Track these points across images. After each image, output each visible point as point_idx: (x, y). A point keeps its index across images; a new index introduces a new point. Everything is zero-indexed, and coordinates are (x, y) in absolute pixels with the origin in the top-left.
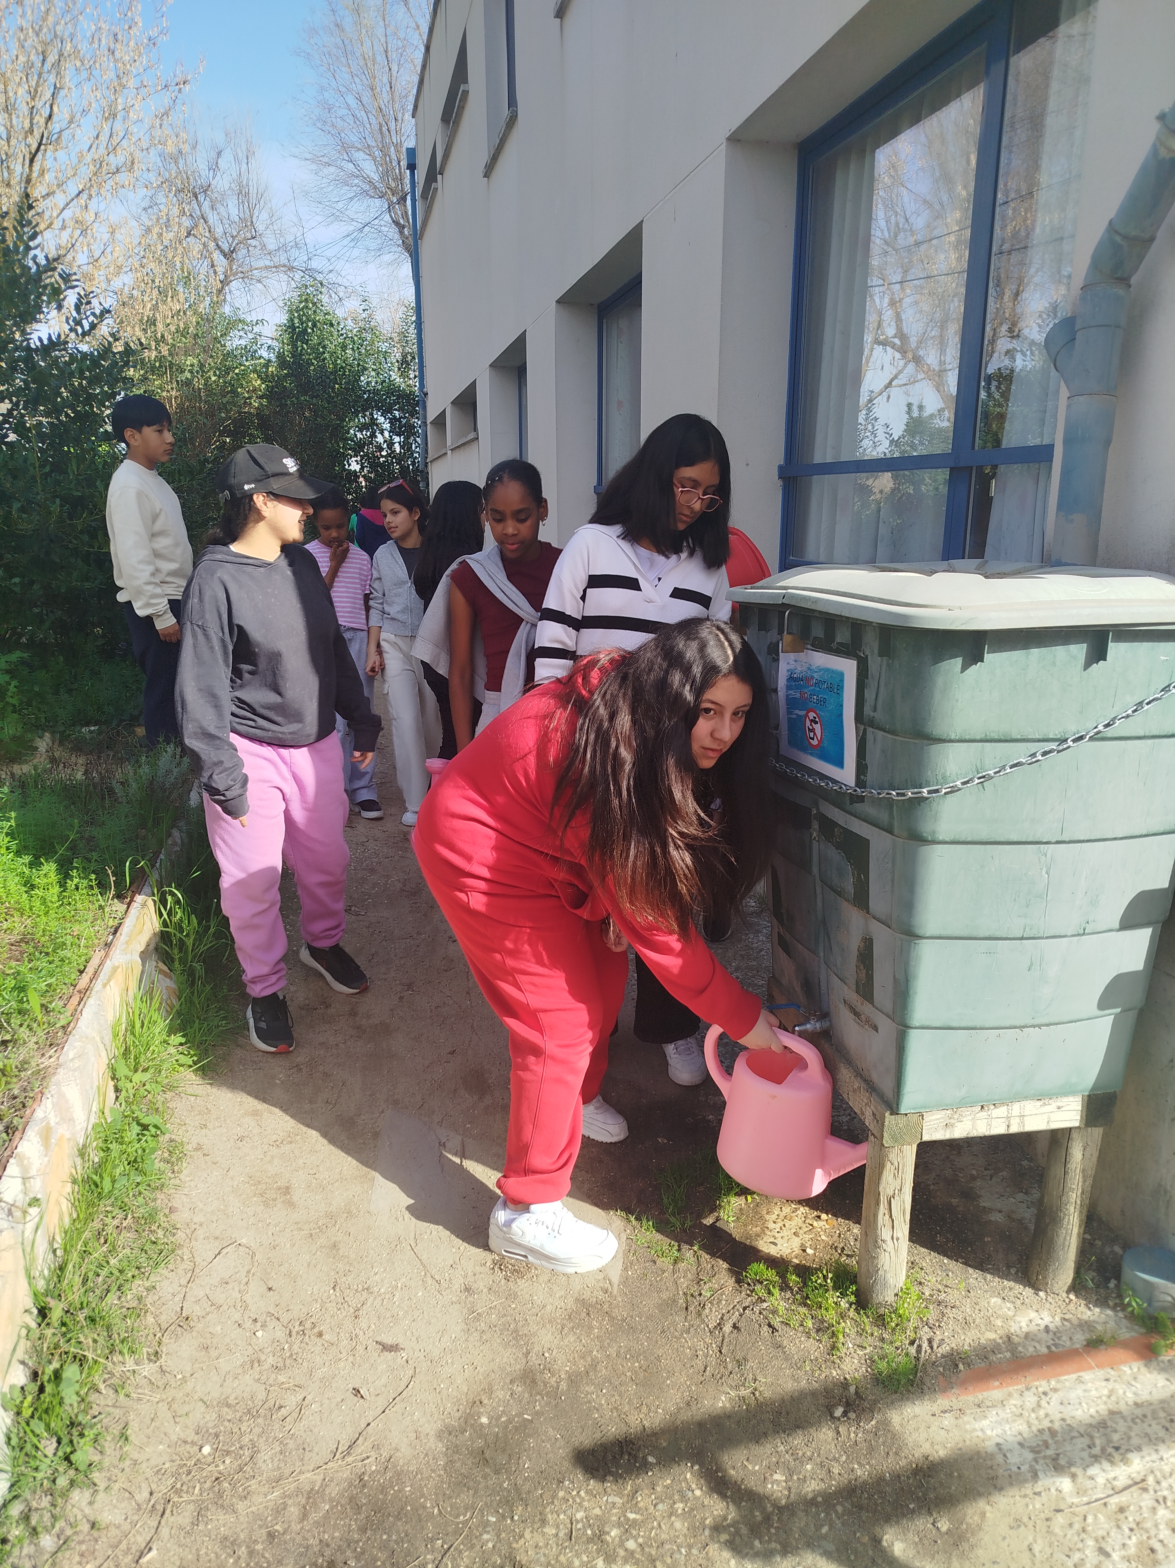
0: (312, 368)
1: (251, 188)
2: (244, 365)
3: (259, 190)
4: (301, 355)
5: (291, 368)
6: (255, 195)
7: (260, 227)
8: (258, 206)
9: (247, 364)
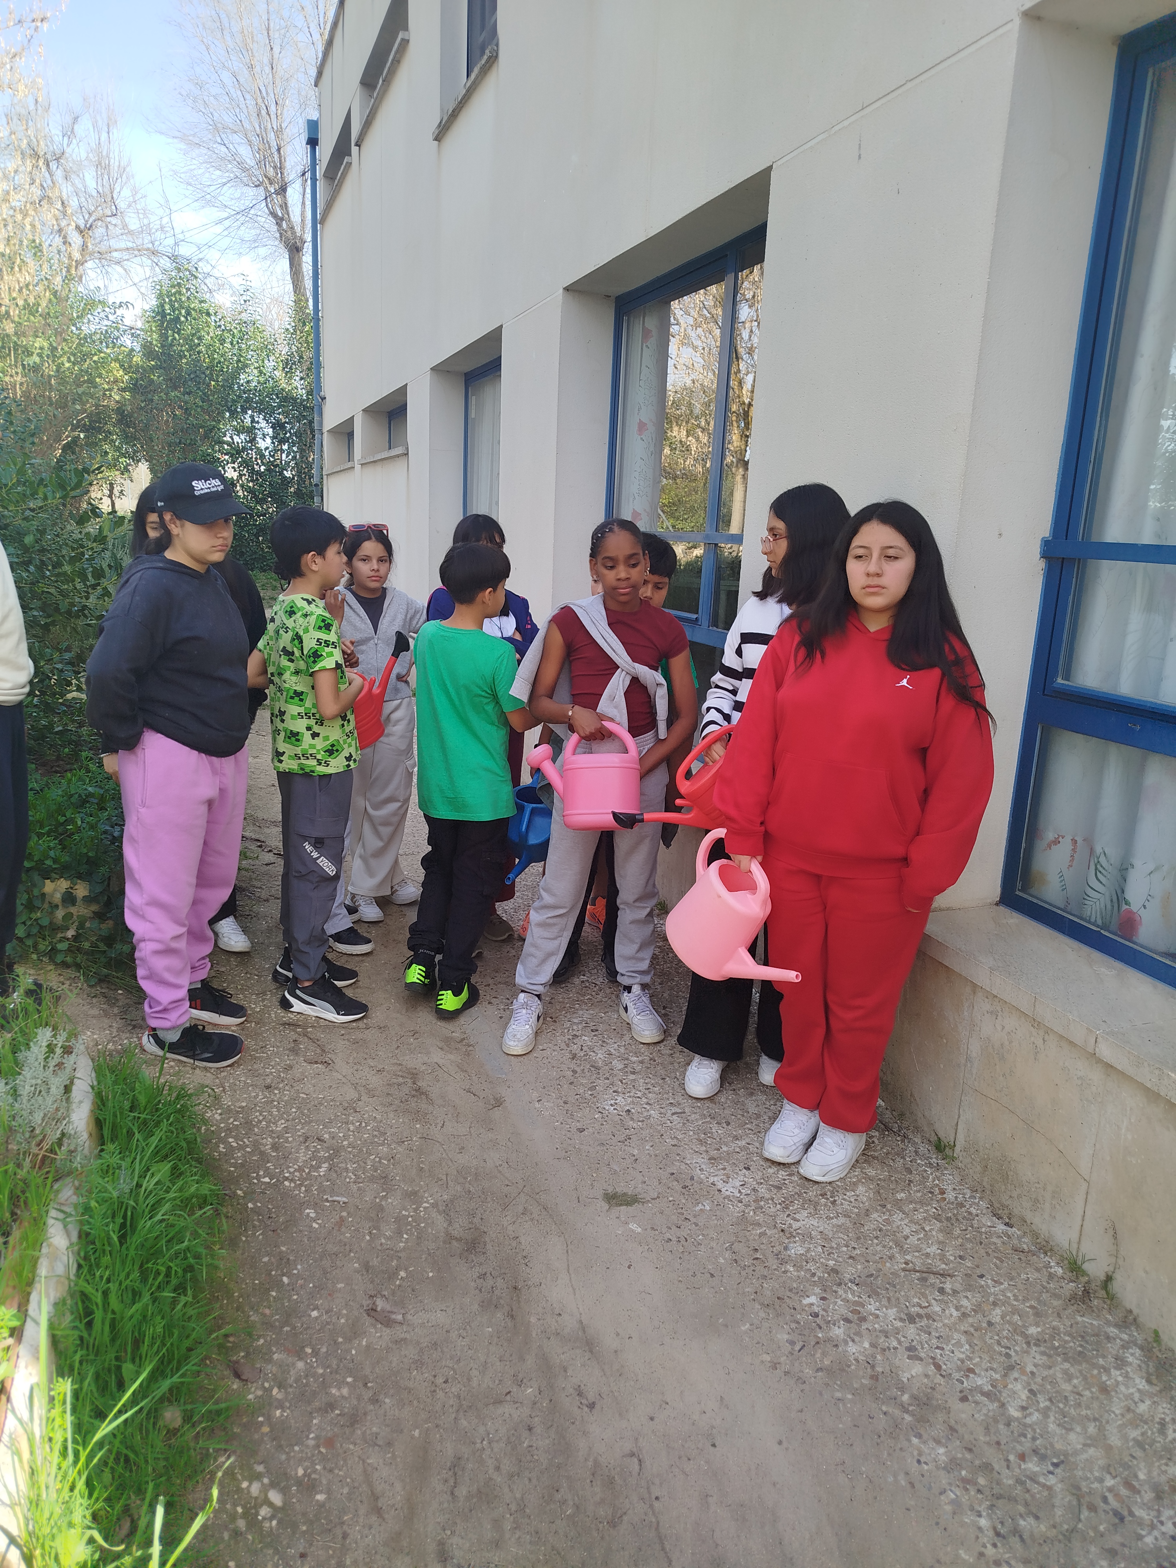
0: (184, 361)
1: (112, 161)
2: (105, 353)
3: (122, 164)
4: (171, 345)
5: (159, 359)
6: (116, 168)
7: (122, 205)
8: (119, 180)
9: (109, 351)
